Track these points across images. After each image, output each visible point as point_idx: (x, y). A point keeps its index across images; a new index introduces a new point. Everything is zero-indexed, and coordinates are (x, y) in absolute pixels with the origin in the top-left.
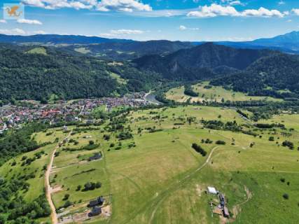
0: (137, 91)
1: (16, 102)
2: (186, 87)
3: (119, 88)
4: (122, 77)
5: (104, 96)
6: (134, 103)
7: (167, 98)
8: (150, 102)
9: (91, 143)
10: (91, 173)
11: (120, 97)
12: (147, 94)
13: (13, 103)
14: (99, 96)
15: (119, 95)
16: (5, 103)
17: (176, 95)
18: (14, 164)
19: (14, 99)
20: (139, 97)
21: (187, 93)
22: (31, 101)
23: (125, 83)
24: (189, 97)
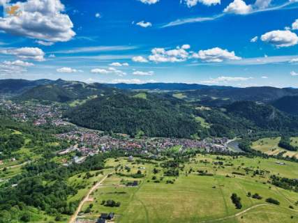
0: (218, 136)
1: (113, 134)
2: (283, 138)
3: (200, 131)
4: (207, 121)
5: (184, 137)
6: (211, 148)
7: (253, 147)
8: (230, 149)
9: (139, 172)
10: (121, 195)
11: (199, 140)
12: (229, 141)
13: (110, 135)
14: (179, 137)
15: (199, 138)
16: (106, 134)
17: (265, 146)
18: (80, 176)
19: (112, 132)
20: (220, 143)
21: (281, 145)
22: (124, 135)
23: (208, 127)
24: (283, 150)
